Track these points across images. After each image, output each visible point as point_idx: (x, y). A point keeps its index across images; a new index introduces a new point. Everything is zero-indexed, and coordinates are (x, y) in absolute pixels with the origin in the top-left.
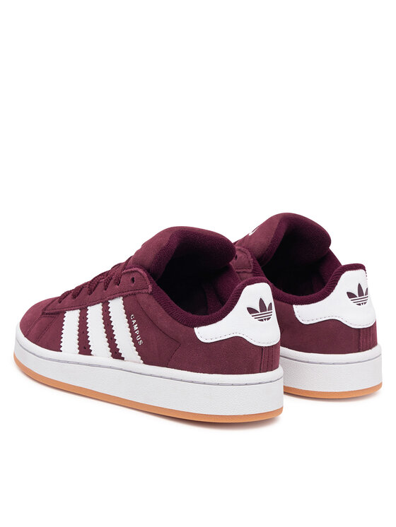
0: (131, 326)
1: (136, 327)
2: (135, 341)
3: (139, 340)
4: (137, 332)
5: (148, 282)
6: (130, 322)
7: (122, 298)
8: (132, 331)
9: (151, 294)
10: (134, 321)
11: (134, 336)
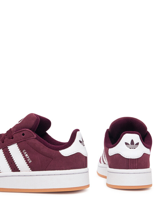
0: (24, 155)
1: (26, 155)
2: (27, 161)
3: (30, 161)
4: (28, 157)
5: (34, 134)
6: (23, 154)
7: (16, 144)
8: (25, 157)
9: (36, 138)
10: (25, 153)
11: (26, 159)
